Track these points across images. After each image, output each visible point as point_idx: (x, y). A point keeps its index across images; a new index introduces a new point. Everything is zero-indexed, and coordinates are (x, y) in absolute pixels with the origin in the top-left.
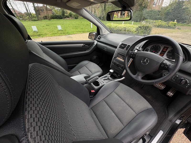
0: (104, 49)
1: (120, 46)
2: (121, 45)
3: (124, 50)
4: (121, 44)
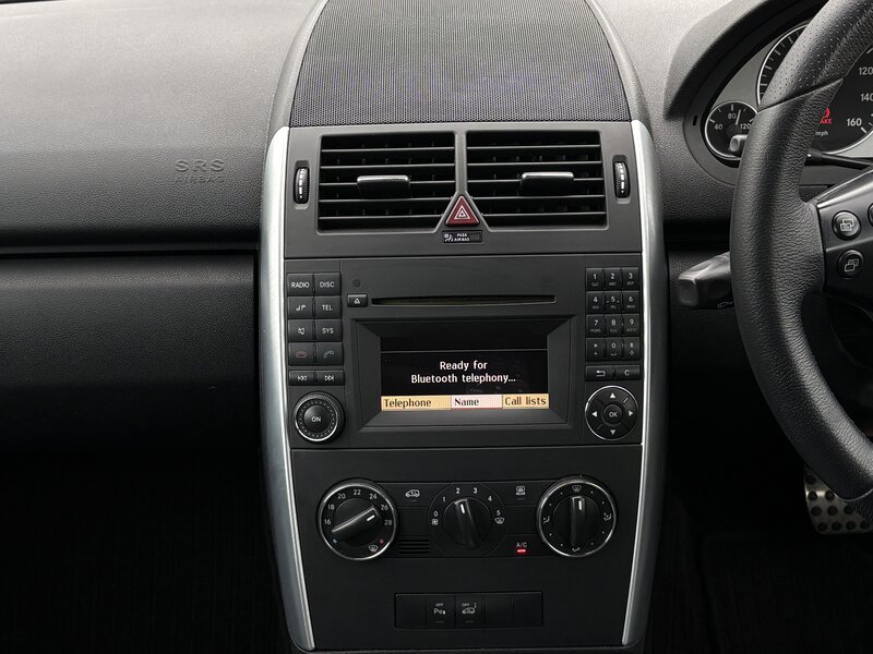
1: (323, 192)
2: (324, 176)
3: (455, 227)
4: (325, 159)
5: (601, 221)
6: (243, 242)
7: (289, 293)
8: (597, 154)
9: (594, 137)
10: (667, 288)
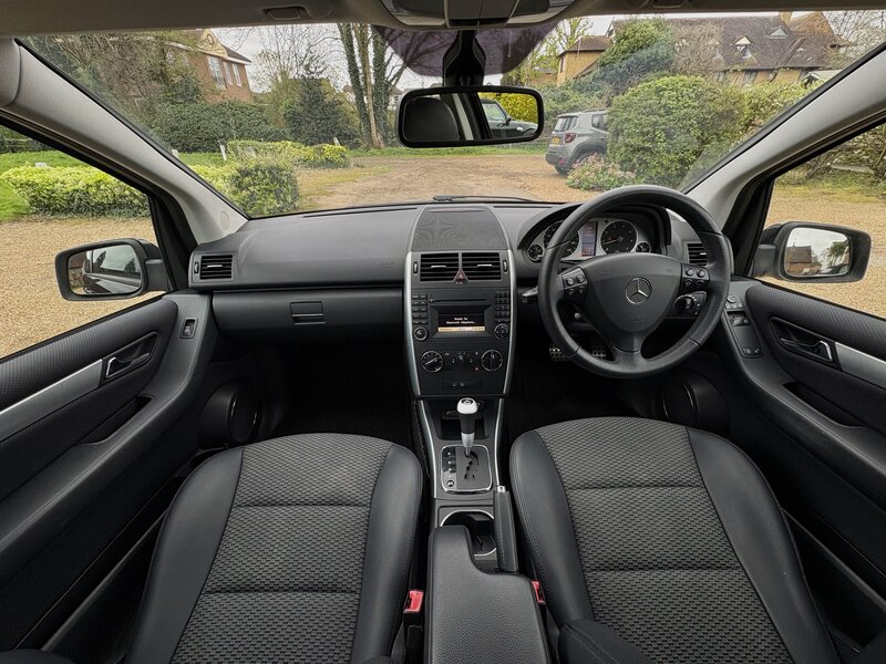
0: (296, 320)
1: (422, 270)
2: (422, 266)
4: (422, 261)
5: (499, 278)
6: (399, 284)
7: (413, 299)
8: (498, 259)
9: (497, 254)
10: (518, 297)
